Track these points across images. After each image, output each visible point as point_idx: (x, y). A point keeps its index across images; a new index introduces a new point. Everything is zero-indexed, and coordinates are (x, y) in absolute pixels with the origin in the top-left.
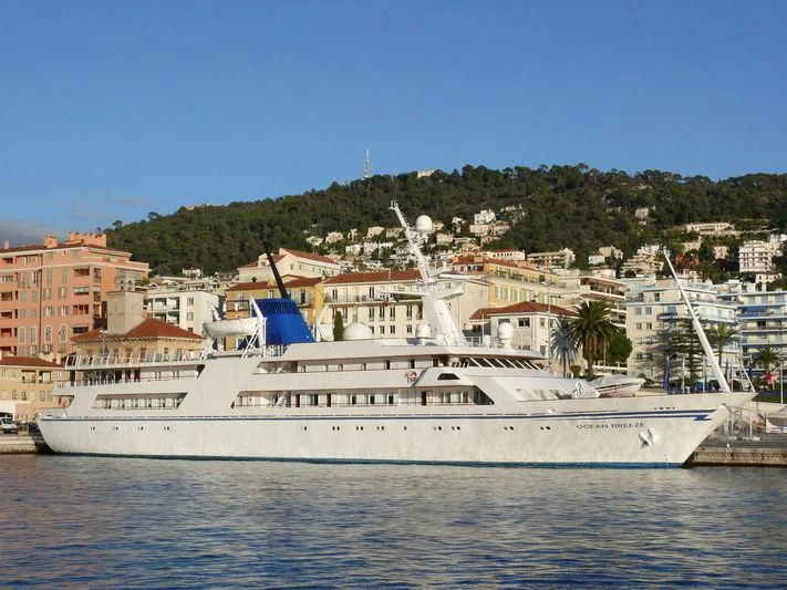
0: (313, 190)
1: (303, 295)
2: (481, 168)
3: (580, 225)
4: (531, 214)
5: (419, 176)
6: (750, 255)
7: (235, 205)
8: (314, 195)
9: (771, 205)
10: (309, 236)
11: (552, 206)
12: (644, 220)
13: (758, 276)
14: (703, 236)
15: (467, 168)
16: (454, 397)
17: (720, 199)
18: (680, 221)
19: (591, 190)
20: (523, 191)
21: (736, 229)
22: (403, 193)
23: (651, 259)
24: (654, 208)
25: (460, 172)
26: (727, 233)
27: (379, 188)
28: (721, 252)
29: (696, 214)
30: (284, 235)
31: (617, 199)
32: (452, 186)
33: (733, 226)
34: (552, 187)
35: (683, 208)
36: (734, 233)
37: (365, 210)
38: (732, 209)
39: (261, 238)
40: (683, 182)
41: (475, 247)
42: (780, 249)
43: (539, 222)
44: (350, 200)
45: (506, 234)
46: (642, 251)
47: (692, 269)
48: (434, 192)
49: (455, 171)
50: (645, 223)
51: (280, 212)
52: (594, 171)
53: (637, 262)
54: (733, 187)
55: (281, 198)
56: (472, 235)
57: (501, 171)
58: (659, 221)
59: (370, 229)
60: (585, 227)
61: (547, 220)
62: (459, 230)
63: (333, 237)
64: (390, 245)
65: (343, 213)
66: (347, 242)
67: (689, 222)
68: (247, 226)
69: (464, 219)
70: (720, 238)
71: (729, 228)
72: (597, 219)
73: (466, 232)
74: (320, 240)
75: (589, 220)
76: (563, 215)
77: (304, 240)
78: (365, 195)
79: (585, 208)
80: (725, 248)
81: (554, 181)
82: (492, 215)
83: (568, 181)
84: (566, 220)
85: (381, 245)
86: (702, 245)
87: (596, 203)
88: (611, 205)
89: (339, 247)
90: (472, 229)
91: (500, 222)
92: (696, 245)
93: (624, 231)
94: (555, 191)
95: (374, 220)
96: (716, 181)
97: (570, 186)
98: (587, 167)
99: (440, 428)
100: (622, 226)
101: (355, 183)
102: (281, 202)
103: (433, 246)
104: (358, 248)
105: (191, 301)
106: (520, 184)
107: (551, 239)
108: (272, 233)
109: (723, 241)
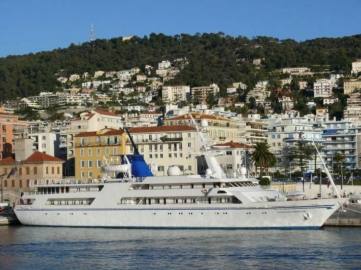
0: (59, 48)
1: (116, 139)
2: (161, 34)
3: (221, 69)
4: (192, 63)
5: (124, 39)
6: (320, 88)
7: (10, 57)
8: (60, 51)
9: (330, 57)
10: (59, 77)
11: (204, 58)
12: (258, 66)
13: (325, 100)
14: (292, 75)
15: (153, 35)
16: (223, 201)
17: (302, 53)
18: (279, 66)
19: (226, 49)
20: (186, 49)
21: (311, 71)
22: (115, 50)
23: (264, 90)
24: (264, 59)
25: (149, 37)
26: (306, 73)
27: (100, 47)
28: (303, 85)
29: (288, 62)
30: (44, 76)
31: (242, 54)
32: (144, 45)
33: (309, 69)
34: (203, 46)
35: (280, 59)
36: (310, 73)
37: (92, 61)
38: (309, 59)
39: (30, 78)
40: (280, 43)
41: (160, 84)
42: (336, 83)
43: (197, 67)
44: (82, 55)
45: (178, 76)
46: (258, 85)
47: (287, 96)
48: (133, 50)
49: (145, 36)
50: (259, 68)
51: (40, 62)
52: (228, 36)
53: (256, 92)
54: (309, 45)
55: (39, 53)
56: (158, 76)
57: (173, 36)
58: (267, 67)
59: (96, 73)
60: (224, 71)
61: (202, 66)
62: (149, 73)
63: (74, 77)
64: (109, 82)
65: (79, 63)
66: (83, 80)
67: (284, 67)
68: (20, 71)
69: (152, 66)
70: (302, 77)
71: (307, 71)
72: (231, 66)
73: (154, 74)
74: (66, 80)
75: (226, 66)
76: (211, 63)
77: (56, 79)
78: (91, 52)
79: (224, 59)
80: (305, 83)
81: (204, 43)
82: (168, 64)
83: (213, 42)
84: (213, 66)
85: (103, 82)
86: (292, 81)
87: (230, 56)
88: (238, 58)
89: (78, 83)
90: (158, 72)
91: (173, 68)
92: (289, 81)
93: (247, 73)
94: (206, 49)
95: (98, 67)
96: (299, 42)
97: (214, 45)
98: (224, 34)
99: (218, 213)
100: (245, 70)
101: (85, 44)
102: (40, 56)
103: (135, 82)
104: (89, 84)
105: (44, 138)
106: (184, 45)
107: (205, 78)
108: (36, 75)
109: (304, 78)
